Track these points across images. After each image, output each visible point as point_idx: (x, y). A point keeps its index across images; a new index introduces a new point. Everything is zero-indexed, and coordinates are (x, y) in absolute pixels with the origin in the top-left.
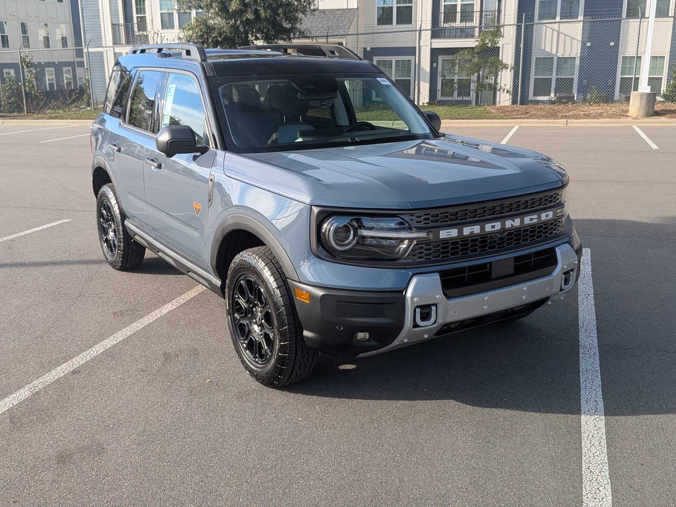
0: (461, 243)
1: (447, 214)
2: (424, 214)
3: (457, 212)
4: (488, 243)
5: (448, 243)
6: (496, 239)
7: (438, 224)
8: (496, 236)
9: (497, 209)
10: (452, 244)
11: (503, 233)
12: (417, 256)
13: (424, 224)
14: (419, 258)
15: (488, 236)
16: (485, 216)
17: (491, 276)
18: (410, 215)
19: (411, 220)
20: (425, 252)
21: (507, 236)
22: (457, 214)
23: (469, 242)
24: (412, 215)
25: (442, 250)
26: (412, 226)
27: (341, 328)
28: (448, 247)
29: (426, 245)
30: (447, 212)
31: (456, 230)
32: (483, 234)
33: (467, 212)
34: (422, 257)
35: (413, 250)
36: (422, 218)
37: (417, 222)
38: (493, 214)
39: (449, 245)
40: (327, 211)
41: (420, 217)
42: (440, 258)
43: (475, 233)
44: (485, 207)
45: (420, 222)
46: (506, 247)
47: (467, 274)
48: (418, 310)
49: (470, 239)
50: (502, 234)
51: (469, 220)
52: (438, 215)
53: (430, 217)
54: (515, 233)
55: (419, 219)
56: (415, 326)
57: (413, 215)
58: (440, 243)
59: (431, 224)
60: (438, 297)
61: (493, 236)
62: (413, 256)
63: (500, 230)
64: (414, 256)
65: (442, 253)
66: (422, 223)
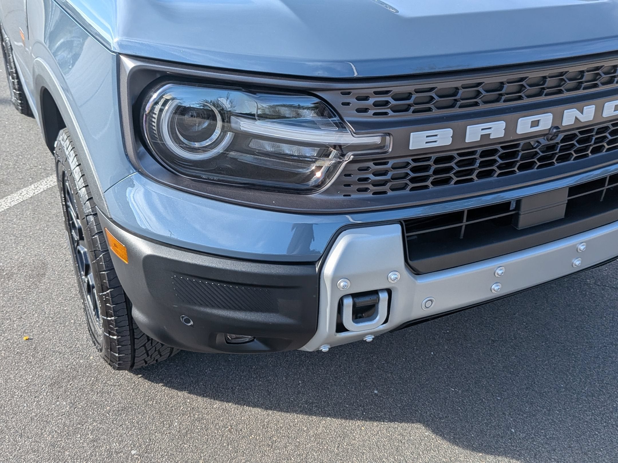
0: (458, 159)
1: (432, 94)
2: (376, 93)
3: (457, 89)
4: (519, 158)
5: (429, 159)
6: (537, 150)
7: (409, 116)
8: (538, 142)
9: (550, 82)
10: (438, 161)
11: (556, 135)
12: (355, 187)
13: (375, 114)
14: (359, 190)
15: (522, 143)
16: (520, 98)
17: (517, 224)
18: (343, 94)
19: (344, 104)
20: (372, 177)
21: (563, 141)
22: (455, 94)
23: (477, 156)
24: (346, 93)
25: (412, 175)
26: (345, 119)
27: (189, 322)
28: (426, 168)
29: (376, 164)
30: (432, 89)
31: (449, 132)
32: (511, 138)
33: (480, 88)
34: (366, 190)
35: (346, 174)
36: (371, 101)
37: (359, 111)
38: (539, 94)
39: (431, 162)
40: (153, 72)
41: (366, 98)
42: (407, 191)
43: (491, 137)
44: (522, 79)
45: (366, 110)
46: (557, 165)
47: (465, 223)
48: (348, 302)
49: (479, 150)
50: (551, 139)
51: (483, 107)
52: (409, 96)
53: (390, 99)
54: (580, 136)
55: (363, 104)
56: (341, 328)
57: (349, 93)
58: (409, 160)
59: (392, 117)
60: (392, 277)
61: (532, 143)
62: (345, 185)
63: (550, 129)
64: (349, 185)
65: (413, 180)
66: (371, 112)
